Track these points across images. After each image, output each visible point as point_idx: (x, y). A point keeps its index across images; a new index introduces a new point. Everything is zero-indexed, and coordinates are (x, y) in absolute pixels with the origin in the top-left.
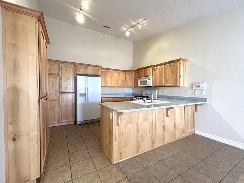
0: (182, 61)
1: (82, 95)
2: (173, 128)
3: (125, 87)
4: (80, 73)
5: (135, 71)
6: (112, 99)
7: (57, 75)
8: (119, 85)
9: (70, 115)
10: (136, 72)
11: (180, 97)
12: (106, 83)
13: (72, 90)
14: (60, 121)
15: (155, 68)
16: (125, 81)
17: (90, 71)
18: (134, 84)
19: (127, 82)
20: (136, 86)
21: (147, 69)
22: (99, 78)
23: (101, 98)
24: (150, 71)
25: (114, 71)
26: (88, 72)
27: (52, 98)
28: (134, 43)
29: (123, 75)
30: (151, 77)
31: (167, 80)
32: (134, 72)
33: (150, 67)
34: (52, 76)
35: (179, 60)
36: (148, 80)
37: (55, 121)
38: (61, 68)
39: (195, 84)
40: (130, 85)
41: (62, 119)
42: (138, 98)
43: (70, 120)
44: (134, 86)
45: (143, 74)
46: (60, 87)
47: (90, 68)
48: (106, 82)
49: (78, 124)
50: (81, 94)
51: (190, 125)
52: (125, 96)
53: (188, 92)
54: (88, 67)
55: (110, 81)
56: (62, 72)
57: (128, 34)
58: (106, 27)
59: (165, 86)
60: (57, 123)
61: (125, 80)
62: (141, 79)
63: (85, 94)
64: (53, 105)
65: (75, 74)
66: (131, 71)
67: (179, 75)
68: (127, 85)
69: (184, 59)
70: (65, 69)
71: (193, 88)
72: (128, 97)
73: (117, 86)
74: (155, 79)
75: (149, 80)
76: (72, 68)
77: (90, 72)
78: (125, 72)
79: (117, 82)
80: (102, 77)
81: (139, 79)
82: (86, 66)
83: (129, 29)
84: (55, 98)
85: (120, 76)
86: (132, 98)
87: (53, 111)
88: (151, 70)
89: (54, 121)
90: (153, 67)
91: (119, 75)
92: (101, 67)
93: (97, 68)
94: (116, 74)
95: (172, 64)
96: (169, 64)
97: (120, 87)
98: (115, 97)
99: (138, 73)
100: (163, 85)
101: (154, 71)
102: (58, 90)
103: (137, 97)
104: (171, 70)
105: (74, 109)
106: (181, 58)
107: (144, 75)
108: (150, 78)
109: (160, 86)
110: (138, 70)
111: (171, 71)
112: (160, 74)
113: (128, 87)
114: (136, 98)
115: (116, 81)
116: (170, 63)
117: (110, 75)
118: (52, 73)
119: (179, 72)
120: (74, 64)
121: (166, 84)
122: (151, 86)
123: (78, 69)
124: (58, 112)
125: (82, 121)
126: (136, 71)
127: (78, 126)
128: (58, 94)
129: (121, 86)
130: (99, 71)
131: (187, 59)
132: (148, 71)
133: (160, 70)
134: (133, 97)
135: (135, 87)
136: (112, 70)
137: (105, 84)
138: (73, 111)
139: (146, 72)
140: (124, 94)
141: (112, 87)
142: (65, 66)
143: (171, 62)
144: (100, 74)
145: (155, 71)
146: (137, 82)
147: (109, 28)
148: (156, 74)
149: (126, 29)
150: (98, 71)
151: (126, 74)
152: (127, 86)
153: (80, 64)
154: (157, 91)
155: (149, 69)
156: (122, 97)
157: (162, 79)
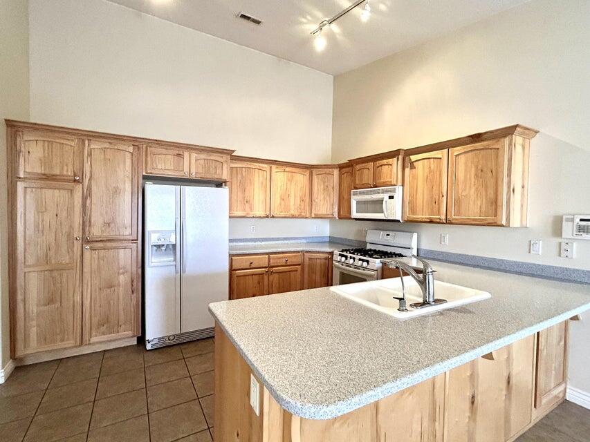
0: (522, 134)
1: (163, 248)
2: (504, 398)
3: (306, 218)
4: (156, 173)
5: (341, 167)
6: (267, 260)
7: (75, 181)
8: (289, 210)
9: (122, 318)
10: (344, 170)
11: (502, 261)
12: (247, 205)
13: (128, 232)
14: (86, 337)
15: (413, 158)
16: (307, 200)
17: (192, 165)
18: (336, 210)
19: (314, 203)
20: (345, 215)
21: (385, 161)
22: (224, 191)
23: (231, 256)
24: (395, 170)
25: (274, 167)
26: (186, 170)
27: (53, 262)
28: (338, 79)
29: (301, 178)
30: (399, 189)
31: (458, 202)
32: (336, 172)
33: (394, 154)
34: (54, 183)
35: (509, 131)
36: (386, 197)
37: (68, 339)
38: (90, 155)
39: (573, 220)
40: (322, 211)
41: (94, 334)
42: (354, 259)
43: (122, 334)
44: (336, 215)
45: (367, 176)
46: (83, 222)
47: (194, 155)
48: (247, 201)
49: (149, 347)
50: (159, 247)
51: (553, 372)
52: (307, 249)
53: (540, 247)
54: (186, 154)
55: (262, 197)
56: (91, 172)
57: (320, 44)
58: (248, 18)
59: (449, 222)
60: (76, 347)
61: (307, 194)
62: (361, 194)
63: (174, 246)
64: (59, 285)
65: (141, 178)
66: (326, 166)
67: (509, 187)
68: (314, 212)
69: (529, 127)
70: (105, 159)
71: (561, 236)
72: (319, 252)
73: (283, 214)
74: (412, 196)
75: (391, 197)
76: (128, 156)
77: (193, 171)
78: (308, 171)
79: (283, 202)
80: (234, 187)
81: (355, 194)
82: (180, 149)
83: (326, 28)
84: (66, 260)
85: (293, 184)
86: (332, 253)
87: (58, 304)
88: (396, 164)
89: (62, 340)
90: (406, 156)
91: (290, 180)
92: (229, 153)
93: (215, 157)
94: (280, 176)
95: (478, 145)
96: (469, 147)
97: (293, 217)
98: (275, 253)
99: (352, 174)
100: (443, 217)
101: (407, 170)
102: (77, 234)
103: (349, 255)
104: (477, 167)
105: (137, 297)
106: (520, 123)
107: (371, 182)
108: (394, 191)
109: (431, 222)
110: (351, 164)
111: (473, 169)
112: (432, 179)
113: (317, 217)
114: (346, 257)
115: (278, 200)
116: (472, 143)
117: (261, 179)
118: (57, 171)
119: (509, 175)
120: (135, 142)
121: (452, 217)
122: (399, 217)
123: (149, 159)
124: (78, 308)
125: (163, 338)
126: (343, 167)
127: (147, 354)
128: (77, 245)
129: (296, 214)
130: (225, 166)
131: (535, 128)
132: (385, 168)
133: (432, 167)
134: (336, 252)
135: (340, 218)
136: (267, 163)
137: (245, 210)
138: (134, 301)
139: (380, 172)
140: (304, 238)
141: (267, 217)
142: (104, 150)
143: (476, 138)
144: (225, 176)
145: (413, 167)
146: (346, 204)
147: (258, 22)
148: (414, 177)
149: (315, 27)
150: (219, 165)
151: (311, 175)
152: (313, 216)
153: (159, 143)
154: (415, 235)
155: (390, 161)
156: (298, 252)
157: (439, 196)
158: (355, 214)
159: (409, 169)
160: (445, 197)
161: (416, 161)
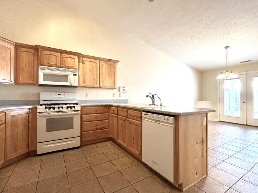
5: (19, 46)
10: (23, 49)
15: (84, 59)
18: (12, 77)
20: (25, 82)
21: (68, 55)
32: (13, 47)
33: (76, 54)
36: (71, 74)
39: (122, 88)
44: (13, 81)
45: (54, 60)
59: (100, 88)
74: (83, 76)
75: (75, 75)
81: (43, 68)
88: (76, 59)
90: (80, 57)
95: (109, 63)
96: (106, 62)
100: (98, 86)
107: (58, 64)
109: (93, 87)
110: (37, 48)
111: (108, 70)
121: (101, 85)
122: (77, 85)
135: (17, 84)
143: (109, 60)
157: (96, 78)
158: (41, 81)
159: (81, 63)
160: (99, 78)
161: (85, 61)
